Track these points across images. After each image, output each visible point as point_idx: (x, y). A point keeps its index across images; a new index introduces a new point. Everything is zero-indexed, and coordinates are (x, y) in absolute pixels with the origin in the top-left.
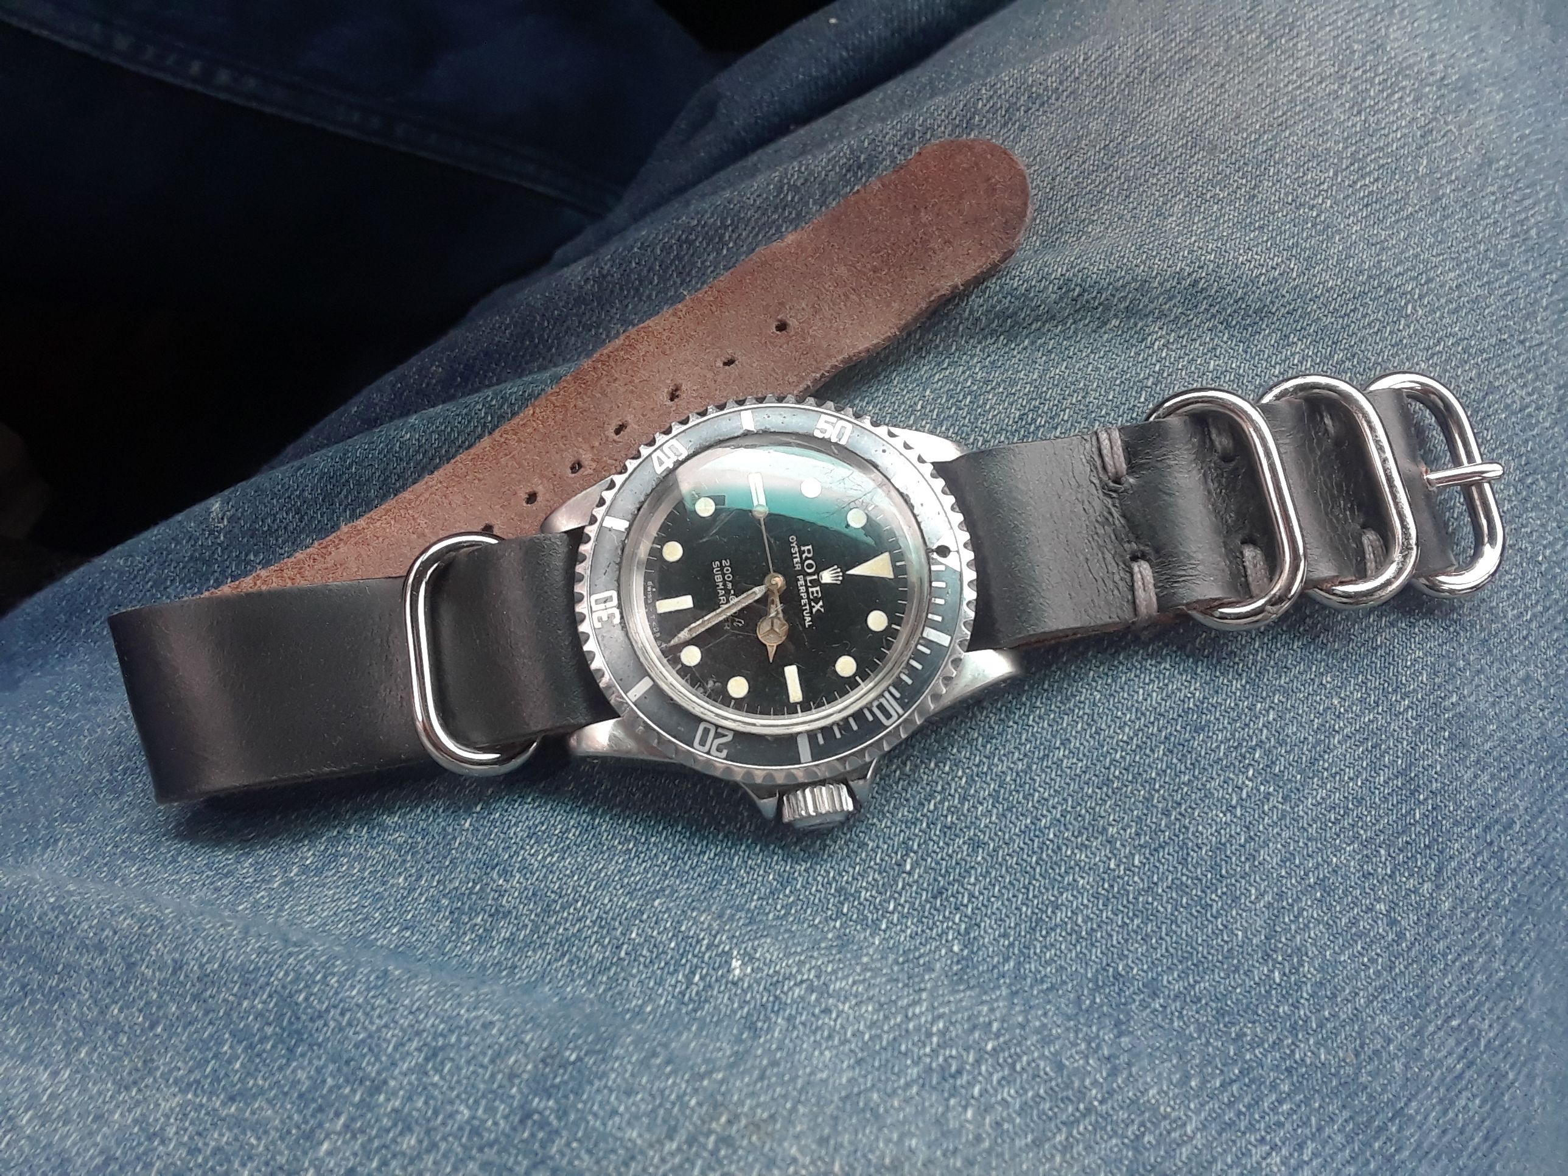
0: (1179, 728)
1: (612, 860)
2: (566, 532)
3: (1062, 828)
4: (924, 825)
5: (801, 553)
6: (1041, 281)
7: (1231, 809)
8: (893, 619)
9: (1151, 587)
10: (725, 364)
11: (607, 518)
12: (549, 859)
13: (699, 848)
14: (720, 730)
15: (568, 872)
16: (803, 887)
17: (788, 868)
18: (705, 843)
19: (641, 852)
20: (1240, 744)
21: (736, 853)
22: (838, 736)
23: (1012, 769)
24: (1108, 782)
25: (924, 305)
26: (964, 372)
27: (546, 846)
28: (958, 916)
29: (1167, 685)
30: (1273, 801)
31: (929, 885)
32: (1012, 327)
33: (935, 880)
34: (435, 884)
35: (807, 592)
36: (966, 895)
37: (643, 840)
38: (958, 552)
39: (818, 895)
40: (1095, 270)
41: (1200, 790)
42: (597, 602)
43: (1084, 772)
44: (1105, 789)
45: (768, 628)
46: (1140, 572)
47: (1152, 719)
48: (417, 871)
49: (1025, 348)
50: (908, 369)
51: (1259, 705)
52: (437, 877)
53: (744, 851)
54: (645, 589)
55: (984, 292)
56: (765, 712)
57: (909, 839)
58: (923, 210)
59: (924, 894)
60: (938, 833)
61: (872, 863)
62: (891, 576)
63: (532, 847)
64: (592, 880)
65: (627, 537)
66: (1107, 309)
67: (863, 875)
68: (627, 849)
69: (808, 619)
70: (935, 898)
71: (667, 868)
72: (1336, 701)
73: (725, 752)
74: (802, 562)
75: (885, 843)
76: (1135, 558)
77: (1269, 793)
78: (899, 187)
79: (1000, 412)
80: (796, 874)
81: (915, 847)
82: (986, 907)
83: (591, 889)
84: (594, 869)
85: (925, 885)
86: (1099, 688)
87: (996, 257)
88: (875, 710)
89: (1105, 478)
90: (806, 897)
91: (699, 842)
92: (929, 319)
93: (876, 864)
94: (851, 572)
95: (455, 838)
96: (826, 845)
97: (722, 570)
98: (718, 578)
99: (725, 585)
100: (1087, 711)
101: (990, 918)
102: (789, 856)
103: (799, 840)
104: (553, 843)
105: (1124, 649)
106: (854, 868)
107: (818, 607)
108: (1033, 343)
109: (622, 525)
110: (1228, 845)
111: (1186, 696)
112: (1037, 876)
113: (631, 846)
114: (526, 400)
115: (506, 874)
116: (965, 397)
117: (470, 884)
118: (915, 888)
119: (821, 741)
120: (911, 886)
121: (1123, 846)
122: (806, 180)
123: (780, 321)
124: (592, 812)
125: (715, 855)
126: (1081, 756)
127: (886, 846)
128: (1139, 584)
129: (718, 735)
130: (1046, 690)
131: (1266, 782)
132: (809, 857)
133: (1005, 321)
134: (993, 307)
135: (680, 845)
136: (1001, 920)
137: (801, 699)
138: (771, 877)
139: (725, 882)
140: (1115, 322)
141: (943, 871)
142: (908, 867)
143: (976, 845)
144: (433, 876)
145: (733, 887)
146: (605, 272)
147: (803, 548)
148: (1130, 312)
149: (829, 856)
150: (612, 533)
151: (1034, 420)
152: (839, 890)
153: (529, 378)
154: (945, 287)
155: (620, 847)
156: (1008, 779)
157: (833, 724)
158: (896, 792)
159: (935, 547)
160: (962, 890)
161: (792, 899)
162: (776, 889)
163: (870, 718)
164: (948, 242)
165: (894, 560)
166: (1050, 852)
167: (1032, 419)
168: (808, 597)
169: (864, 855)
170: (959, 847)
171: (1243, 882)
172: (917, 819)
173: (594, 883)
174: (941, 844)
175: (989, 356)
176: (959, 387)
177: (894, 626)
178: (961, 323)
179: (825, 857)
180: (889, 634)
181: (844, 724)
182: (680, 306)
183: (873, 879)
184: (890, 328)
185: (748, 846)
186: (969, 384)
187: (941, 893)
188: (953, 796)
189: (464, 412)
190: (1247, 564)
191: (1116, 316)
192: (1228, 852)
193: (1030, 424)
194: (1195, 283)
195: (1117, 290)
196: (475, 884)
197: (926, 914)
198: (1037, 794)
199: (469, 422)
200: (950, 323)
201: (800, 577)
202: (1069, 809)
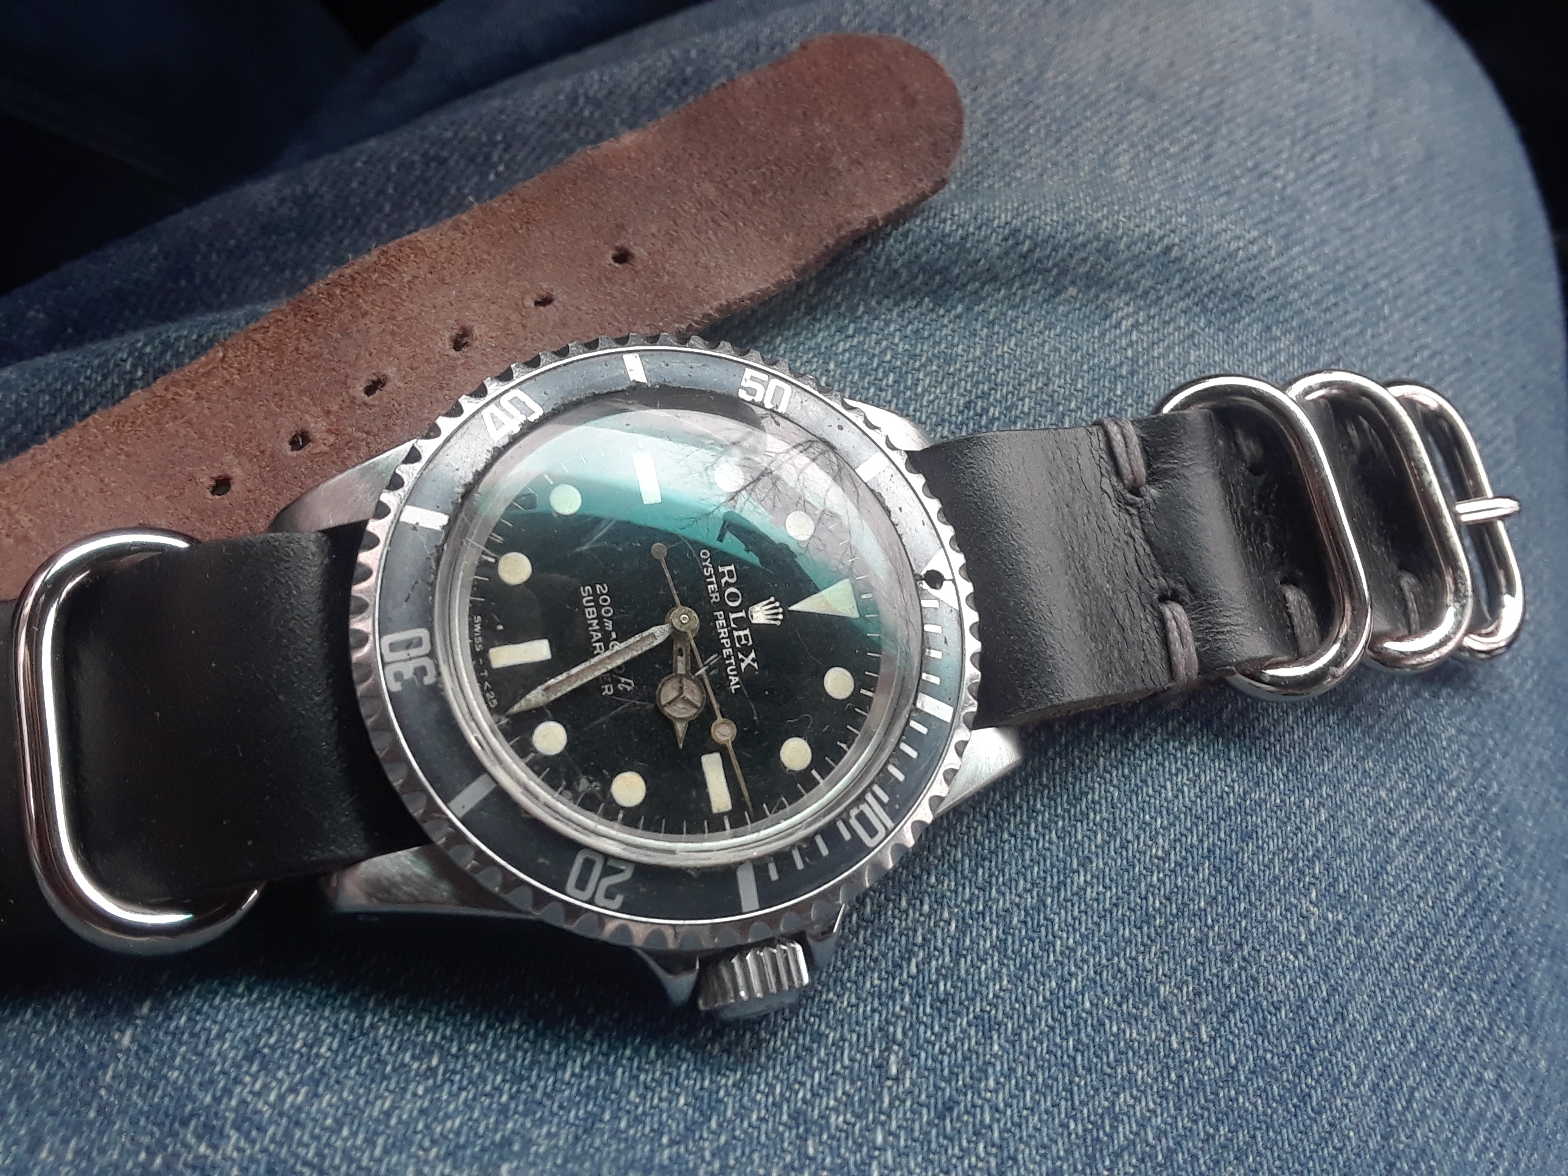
0: (1222, 836)
1: (404, 1090)
2: (324, 532)
3: (1099, 992)
4: (907, 999)
5: (719, 576)
6: (980, 228)
7: (1302, 948)
8: (863, 681)
9: (1190, 638)
10: (537, 303)
11: (408, 508)
12: (290, 1099)
13: (554, 1058)
14: (611, 863)
15: (329, 1122)
16: (736, 1114)
17: (707, 1083)
18: (562, 1048)
19: (454, 1072)
20: (1296, 855)
21: (617, 1063)
22: (800, 866)
23: (1018, 906)
24: (1148, 919)
25: (831, 241)
26: (878, 342)
27: (280, 1074)
28: (981, 1146)
29: (1199, 776)
30: (1346, 934)
31: (928, 1097)
32: (941, 286)
33: (937, 1088)
34: (69, 1156)
35: (731, 636)
36: (987, 1108)
37: (454, 1050)
38: (953, 581)
39: (764, 1127)
40: (1050, 221)
41: (1260, 923)
42: (393, 647)
43: (1116, 905)
44: (1145, 929)
45: (675, 694)
46: (1174, 618)
47: (1189, 824)
48: (30, 1131)
49: (959, 317)
50: (796, 335)
51: (1307, 801)
52: (73, 1143)
53: (631, 1059)
54: (472, 625)
55: (905, 235)
56: (673, 830)
57: (888, 1022)
58: (816, 118)
59: (925, 1111)
60: (928, 1010)
61: (838, 1066)
62: (856, 615)
63: (255, 1078)
64: (376, 1133)
65: (445, 540)
66: (1064, 272)
67: (828, 1087)
68: (429, 1068)
69: (735, 680)
70: (942, 1118)
71: (504, 1098)
72: (1383, 794)
73: (619, 899)
74: (721, 590)
75: (852, 1031)
76: (1163, 599)
77: (1339, 923)
78: (780, 85)
79: (937, 397)
80: (722, 1093)
81: (899, 1036)
82: (1020, 1126)
83: (378, 1152)
84: (375, 1113)
85: (923, 1097)
86: (1115, 782)
87: (926, 185)
88: (854, 822)
89: (1120, 487)
90: (745, 1132)
91: (553, 1047)
92: (831, 265)
93: (844, 1067)
94: (794, 608)
95: (103, 1066)
96: (760, 1041)
97: (596, 600)
98: (591, 613)
99: (601, 623)
100: (1105, 815)
101: (1027, 1145)
102: (704, 1061)
103: (718, 1034)
104: (293, 1068)
105: (1138, 726)
106: (813, 1077)
107: (748, 661)
108: (969, 309)
109: (436, 520)
110: (1310, 1001)
111: (1223, 791)
112: (1080, 1070)
113: (434, 1062)
114: (201, 348)
115: (211, 1133)
116: (886, 375)
117: (143, 1156)
118: (908, 1103)
119: (774, 875)
120: (904, 1102)
121: (1183, 1013)
122: (611, 92)
123: (619, 249)
124: (358, 1006)
125: (583, 1068)
126: (1107, 881)
127: (855, 1038)
128: (1174, 635)
129: (608, 871)
130: (1046, 786)
131: (1332, 908)
132: (736, 1063)
133: (932, 278)
134: (918, 257)
135: (520, 1054)
136: (1044, 1147)
137: (730, 807)
138: (682, 1101)
139: (607, 1116)
140: (1072, 291)
141: (946, 1072)
142: (894, 1070)
143: (987, 1026)
144: (65, 1141)
145: (623, 1124)
146: (311, 190)
147: (721, 569)
148: (1093, 281)
149: (768, 1058)
150: (418, 534)
151: (985, 411)
152: (797, 1116)
153: (209, 318)
154: (859, 219)
155: (415, 1066)
156: (1015, 921)
157: (793, 846)
158: (856, 947)
159: (923, 573)
160: (980, 1102)
161: (723, 1139)
162: (694, 1122)
163: (847, 836)
164: (857, 162)
165: (857, 593)
166: (1089, 1029)
167: (983, 408)
168: (733, 646)
169: (822, 1052)
170: (962, 1031)
171: (1339, 1054)
172: (894, 990)
173: (381, 1141)
174: (936, 1029)
175: (910, 322)
176: (876, 361)
177: (863, 691)
178: (872, 275)
179: (763, 1059)
180: (858, 703)
181: (808, 846)
182: (464, 217)
183: (844, 1093)
184: (783, 270)
185: (636, 1051)
186: (888, 357)
187: (950, 1109)
188: (942, 952)
189: (96, 362)
190: (1292, 610)
191: (1073, 283)
192: (1313, 1013)
193: (981, 416)
194: (1167, 250)
195: (1076, 249)
196: (151, 1154)
197: (934, 1145)
198: (1058, 942)
199: (105, 377)
200: (858, 274)
201: (720, 614)
202: (1104, 961)
